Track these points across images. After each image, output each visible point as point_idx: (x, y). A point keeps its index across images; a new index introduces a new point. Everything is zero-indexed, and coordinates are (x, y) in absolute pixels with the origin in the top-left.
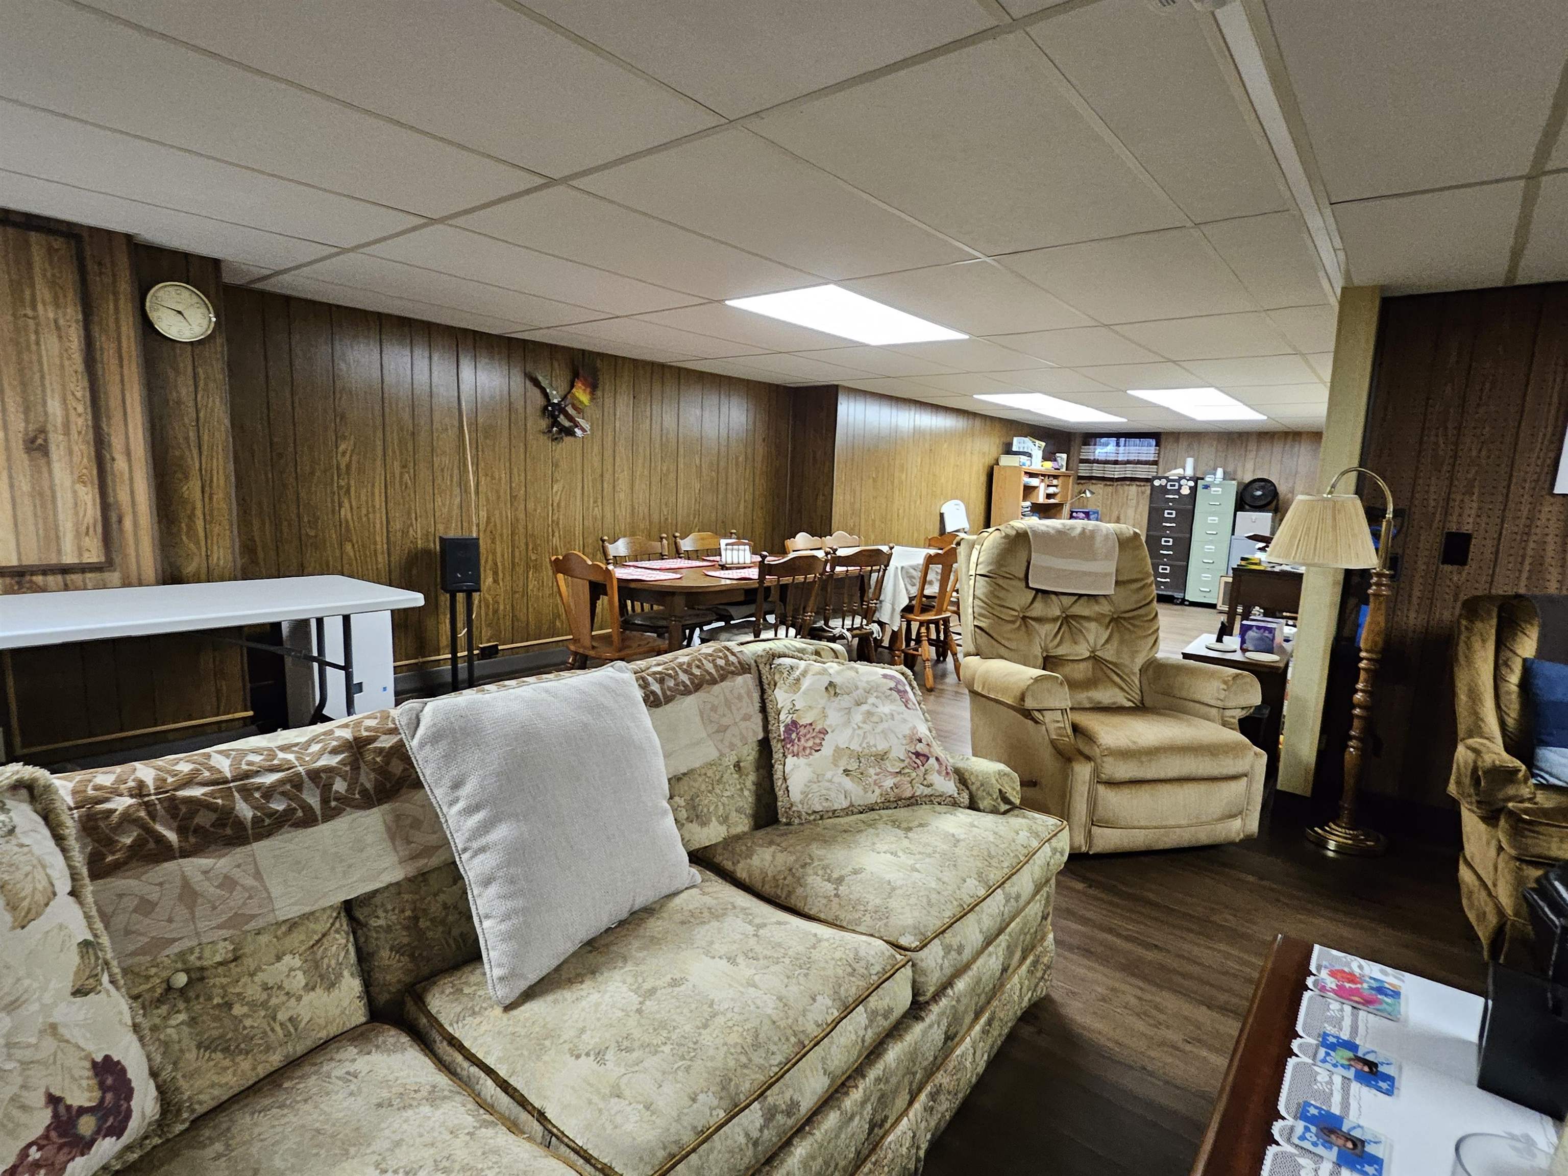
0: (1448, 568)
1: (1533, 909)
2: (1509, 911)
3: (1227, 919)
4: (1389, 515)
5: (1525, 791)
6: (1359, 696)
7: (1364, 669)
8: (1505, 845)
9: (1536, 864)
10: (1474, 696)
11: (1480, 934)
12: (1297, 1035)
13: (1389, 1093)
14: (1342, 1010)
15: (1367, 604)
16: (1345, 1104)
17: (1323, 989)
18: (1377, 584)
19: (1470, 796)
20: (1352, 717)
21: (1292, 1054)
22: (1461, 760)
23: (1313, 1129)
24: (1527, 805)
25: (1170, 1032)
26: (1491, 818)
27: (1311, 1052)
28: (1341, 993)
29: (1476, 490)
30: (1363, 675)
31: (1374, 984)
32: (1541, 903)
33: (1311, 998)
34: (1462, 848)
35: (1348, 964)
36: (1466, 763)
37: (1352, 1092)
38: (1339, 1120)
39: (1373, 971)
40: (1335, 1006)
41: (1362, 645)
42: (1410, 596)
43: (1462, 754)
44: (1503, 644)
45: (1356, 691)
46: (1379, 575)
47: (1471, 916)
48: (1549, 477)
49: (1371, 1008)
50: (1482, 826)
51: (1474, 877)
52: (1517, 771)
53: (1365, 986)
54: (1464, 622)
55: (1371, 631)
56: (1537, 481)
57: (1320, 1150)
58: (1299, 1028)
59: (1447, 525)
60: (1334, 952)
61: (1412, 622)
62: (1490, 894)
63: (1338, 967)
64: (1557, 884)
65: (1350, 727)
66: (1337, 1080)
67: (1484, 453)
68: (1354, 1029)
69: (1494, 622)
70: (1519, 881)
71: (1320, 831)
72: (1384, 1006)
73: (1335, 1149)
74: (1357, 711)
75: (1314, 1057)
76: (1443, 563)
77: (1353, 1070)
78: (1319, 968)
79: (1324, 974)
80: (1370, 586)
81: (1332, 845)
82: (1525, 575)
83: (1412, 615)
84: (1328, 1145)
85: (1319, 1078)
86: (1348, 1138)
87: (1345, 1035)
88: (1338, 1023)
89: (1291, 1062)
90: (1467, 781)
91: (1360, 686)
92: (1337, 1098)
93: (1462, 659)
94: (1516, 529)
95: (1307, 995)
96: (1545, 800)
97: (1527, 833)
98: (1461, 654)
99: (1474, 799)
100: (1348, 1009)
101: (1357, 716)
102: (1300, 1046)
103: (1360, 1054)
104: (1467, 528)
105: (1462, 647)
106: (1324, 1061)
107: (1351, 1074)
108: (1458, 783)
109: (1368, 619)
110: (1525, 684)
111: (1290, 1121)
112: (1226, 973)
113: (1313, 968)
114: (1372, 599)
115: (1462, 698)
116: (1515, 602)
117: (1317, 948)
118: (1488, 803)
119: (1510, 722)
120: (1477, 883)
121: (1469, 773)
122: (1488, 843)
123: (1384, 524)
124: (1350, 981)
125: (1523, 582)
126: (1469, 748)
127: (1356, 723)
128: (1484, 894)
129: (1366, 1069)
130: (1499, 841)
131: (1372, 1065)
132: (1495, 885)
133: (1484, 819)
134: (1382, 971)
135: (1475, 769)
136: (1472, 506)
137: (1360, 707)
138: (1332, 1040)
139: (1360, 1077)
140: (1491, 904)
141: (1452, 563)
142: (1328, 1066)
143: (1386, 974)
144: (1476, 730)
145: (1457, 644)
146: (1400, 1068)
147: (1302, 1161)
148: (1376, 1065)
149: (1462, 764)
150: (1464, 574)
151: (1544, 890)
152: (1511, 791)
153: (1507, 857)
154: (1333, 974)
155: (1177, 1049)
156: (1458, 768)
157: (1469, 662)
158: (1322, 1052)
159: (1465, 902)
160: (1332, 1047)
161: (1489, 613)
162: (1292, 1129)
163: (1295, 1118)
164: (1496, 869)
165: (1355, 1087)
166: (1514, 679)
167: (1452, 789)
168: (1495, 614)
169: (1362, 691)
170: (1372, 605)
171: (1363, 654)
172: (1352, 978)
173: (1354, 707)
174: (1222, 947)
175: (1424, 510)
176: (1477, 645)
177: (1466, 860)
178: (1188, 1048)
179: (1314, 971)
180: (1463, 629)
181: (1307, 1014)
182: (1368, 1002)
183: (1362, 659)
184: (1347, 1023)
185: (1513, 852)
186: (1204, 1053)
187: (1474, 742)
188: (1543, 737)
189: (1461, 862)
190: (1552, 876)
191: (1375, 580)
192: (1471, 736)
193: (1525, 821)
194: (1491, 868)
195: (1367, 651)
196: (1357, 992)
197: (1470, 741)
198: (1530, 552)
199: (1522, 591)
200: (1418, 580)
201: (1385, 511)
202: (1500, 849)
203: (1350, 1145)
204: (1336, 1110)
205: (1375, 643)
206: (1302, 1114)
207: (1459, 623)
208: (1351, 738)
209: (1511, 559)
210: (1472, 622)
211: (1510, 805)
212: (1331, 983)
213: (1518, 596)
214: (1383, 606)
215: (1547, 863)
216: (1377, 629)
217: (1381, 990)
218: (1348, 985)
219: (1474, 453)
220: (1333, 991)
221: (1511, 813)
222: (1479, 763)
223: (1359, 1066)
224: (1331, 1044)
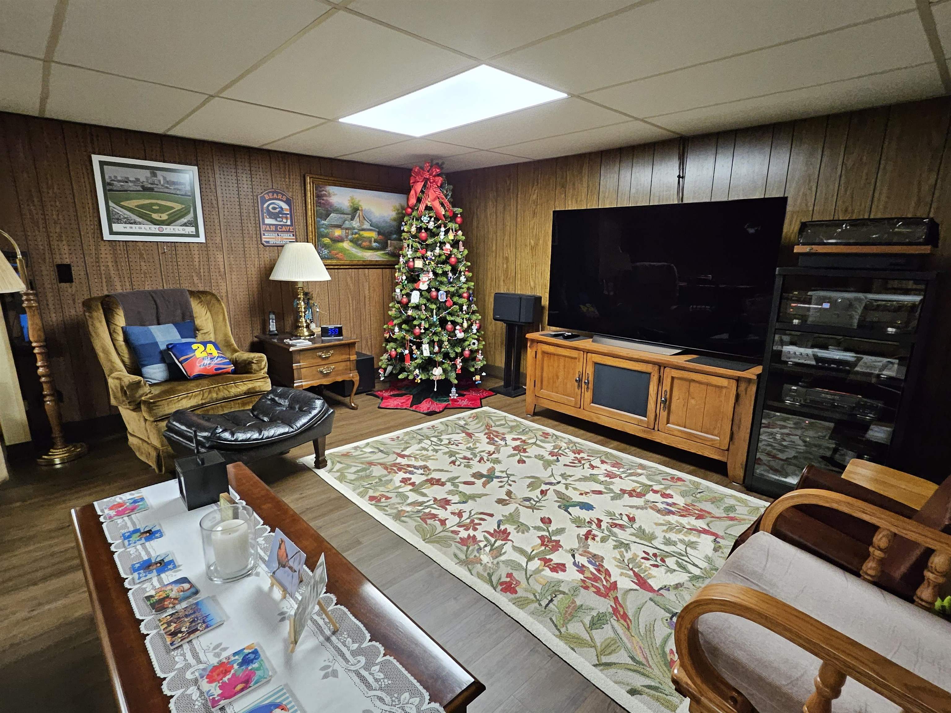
0: (63, 285)
1: (169, 439)
2: (159, 445)
3: (16, 534)
4: (19, 256)
5: (147, 389)
6: (41, 370)
7: (38, 353)
8: (147, 417)
9: (162, 420)
10: (107, 353)
11: (150, 464)
12: (111, 544)
13: (161, 536)
14: (124, 520)
15: (25, 313)
16: (148, 553)
17: (110, 517)
18: (27, 300)
19: (123, 401)
20: (41, 383)
21: (113, 553)
22: (113, 386)
23: (142, 571)
24: (149, 396)
25: (17, 615)
26: (137, 407)
27: (121, 545)
28: (119, 514)
29: (64, 238)
30: (39, 357)
31: (131, 501)
32: (171, 434)
33: (107, 526)
34: (126, 429)
35: (115, 501)
36: (116, 386)
37: (148, 547)
38: (149, 560)
39: (127, 497)
40: (119, 521)
41: (31, 339)
42: (48, 305)
43: (112, 383)
44: (109, 322)
45: (38, 368)
46: (26, 294)
47: (143, 458)
48: (99, 231)
49: (136, 511)
50: (134, 414)
51: (138, 440)
52: (140, 382)
53: (128, 504)
54: (87, 314)
55: (34, 329)
56: (94, 233)
57: (149, 576)
58: (110, 541)
59: (55, 260)
60: (105, 500)
61: (54, 319)
62: (148, 443)
63: (111, 505)
64: (174, 423)
65: (42, 390)
66: (139, 547)
67: (60, 217)
68: (134, 524)
69: (101, 311)
70: (159, 430)
71: (46, 457)
72: (141, 507)
73: (155, 571)
74: (43, 379)
75: (124, 546)
76: (60, 282)
77: (143, 539)
78: (102, 511)
79: (107, 511)
80: (23, 302)
81: (57, 461)
82: (104, 284)
83: (53, 315)
84: (151, 572)
85: (131, 552)
86: (156, 563)
87: (131, 529)
88: (126, 526)
89: (116, 556)
90: (120, 394)
91: (39, 364)
92: (143, 554)
93: (93, 334)
94: (92, 260)
95: (104, 526)
96: (156, 391)
97: (154, 408)
98: (91, 331)
99: (127, 402)
100: (126, 518)
101: (44, 382)
102: (115, 547)
103: (142, 531)
104: (67, 261)
105: (91, 328)
106: (129, 544)
107: (143, 541)
108: (115, 398)
109: (30, 323)
110: (127, 340)
111: (130, 577)
112: (35, 561)
113: (99, 513)
114: (27, 310)
115: (101, 355)
116: (107, 299)
117: (95, 504)
118: (134, 401)
119: (127, 360)
120: (140, 442)
121: (119, 389)
122: (139, 420)
123: (18, 261)
124: (121, 507)
125: (105, 288)
126: (114, 378)
127: (45, 386)
128: (145, 444)
129: (148, 534)
130: (144, 417)
131: (149, 531)
132: (149, 438)
133: (134, 410)
134: (131, 495)
135: (122, 388)
136: (65, 249)
137: (43, 376)
138: (127, 535)
139: (148, 539)
140: (150, 447)
141: (66, 282)
142: (132, 545)
143: (133, 494)
144: (113, 369)
145: (88, 326)
146: (160, 525)
147: (144, 586)
148: (151, 530)
149: (114, 388)
150: (74, 287)
151: (170, 429)
152: (141, 392)
153: (150, 423)
154: (111, 509)
155: (30, 618)
156: (113, 390)
157: (98, 335)
158: (126, 542)
159: (137, 454)
160: (129, 537)
161: (97, 305)
162: (133, 579)
163: (132, 574)
164: (147, 431)
165: (147, 544)
166: (120, 338)
167: (113, 402)
168: (100, 307)
169: (42, 366)
170: (28, 313)
171: (34, 344)
172: (120, 505)
173: (40, 377)
174: (23, 550)
175: (37, 252)
176: (98, 324)
177: (131, 434)
178: (35, 613)
179: (101, 514)
180: (88, 318)
181: (110, 533)
182: (133, 510)
183: (34, 348)
184: (129, 524)
185: (152, 419)
186: (47, 607)
187: (115, 374)
188: (143, 363)
189: (128, 435)
190: (171, 421)
191: (24, 298)
192: (112, 373)
193: (151, 403)
194: (145, 432)
195: (36, 342)
196: (126, 509)
197: (113, 375)
198: (103, 272)
199: (106, 293)
200: (49, 295)
201: (16, 253)
202: (146, 420)
203: (159, 565)
204: (145, 558)
205: (39, 336)
206: (134, 570)
207: (85, 315)
208: (45, 396)
209: (95, 276)
210: (91, 313)
211: (143, 398)
212: (112, 513)
213: (107, 296)
214: (36, 313)
215: (166, 417)
216: (38, 327)
217: (135, 501)
218: (120, 509)
219: (55, 217)
220: (115, 515)
221: (145, 402)
222: (123, 384)
223: (145, 535)
224: (127, 537)
